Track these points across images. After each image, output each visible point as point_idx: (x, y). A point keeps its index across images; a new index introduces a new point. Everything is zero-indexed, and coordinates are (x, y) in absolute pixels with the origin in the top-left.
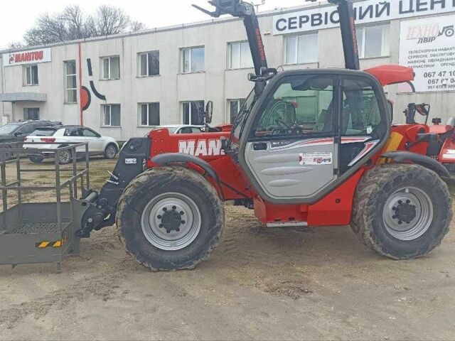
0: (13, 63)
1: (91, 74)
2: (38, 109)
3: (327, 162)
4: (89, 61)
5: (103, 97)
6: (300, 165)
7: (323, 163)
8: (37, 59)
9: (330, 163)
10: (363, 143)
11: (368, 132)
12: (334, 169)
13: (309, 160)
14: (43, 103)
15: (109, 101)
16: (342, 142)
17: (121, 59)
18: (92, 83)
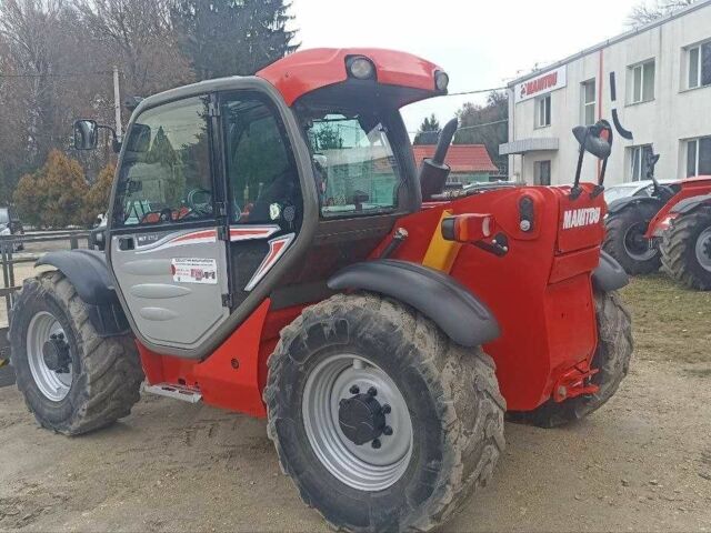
0: (526, 97)
1: (613, 98)
2: (549, 162)
3: (210, 281)
4: (612, 75)
5: (628, 135)
6: (174, 283)
7: (204, 280)
8: (550, 86)
9: (215, 281)
10: (265, 241)
11: (273, 216)
12: (223, 296)
13: (185, 272)
14: (554, 152)
15: (638, 141)
16: (233, 238)
17: (656, 62)
18: (614, 112)
